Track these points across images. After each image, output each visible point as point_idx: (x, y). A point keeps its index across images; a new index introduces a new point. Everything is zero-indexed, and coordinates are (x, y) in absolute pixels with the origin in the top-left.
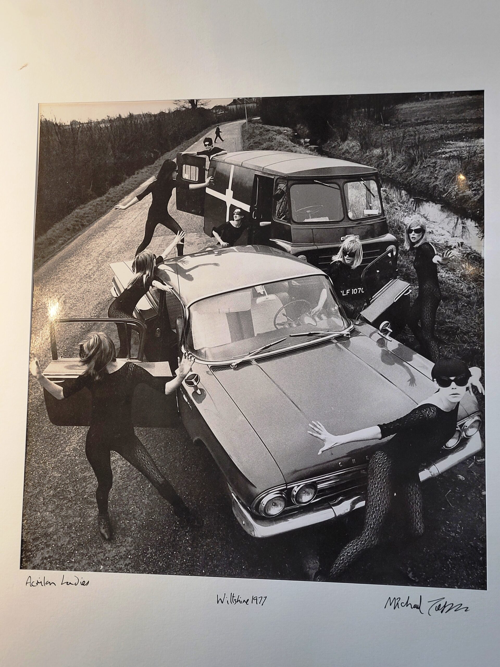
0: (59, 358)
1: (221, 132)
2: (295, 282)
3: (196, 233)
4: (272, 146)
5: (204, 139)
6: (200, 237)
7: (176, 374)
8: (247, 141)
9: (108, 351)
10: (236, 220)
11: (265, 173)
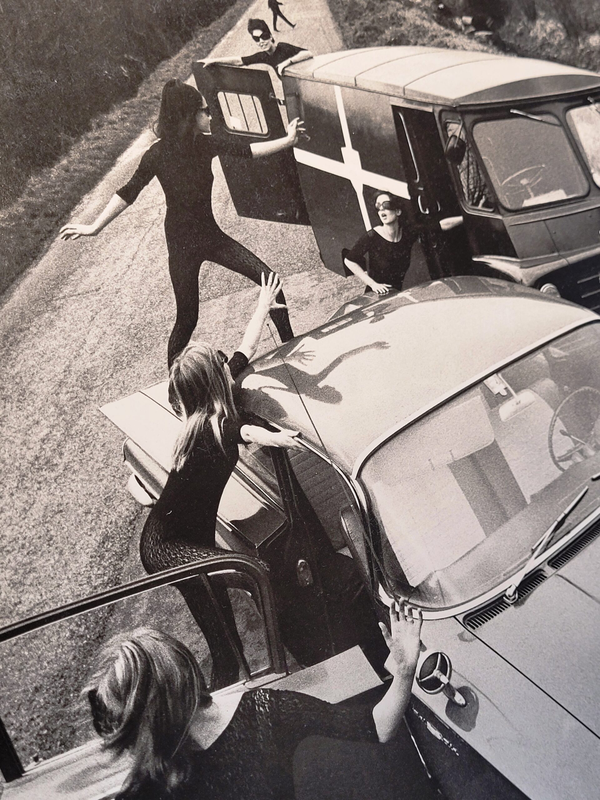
0: (30, 768)
1: (281, 4)
2: (556, 350)
3: (306, 273)
4: (403, 35)
5: (247, 22)
6: (320, 280)
7: (389, 674)
8: (347, 24)
9: (178, 680)
10: (389, 224)
11: (411, 101)
